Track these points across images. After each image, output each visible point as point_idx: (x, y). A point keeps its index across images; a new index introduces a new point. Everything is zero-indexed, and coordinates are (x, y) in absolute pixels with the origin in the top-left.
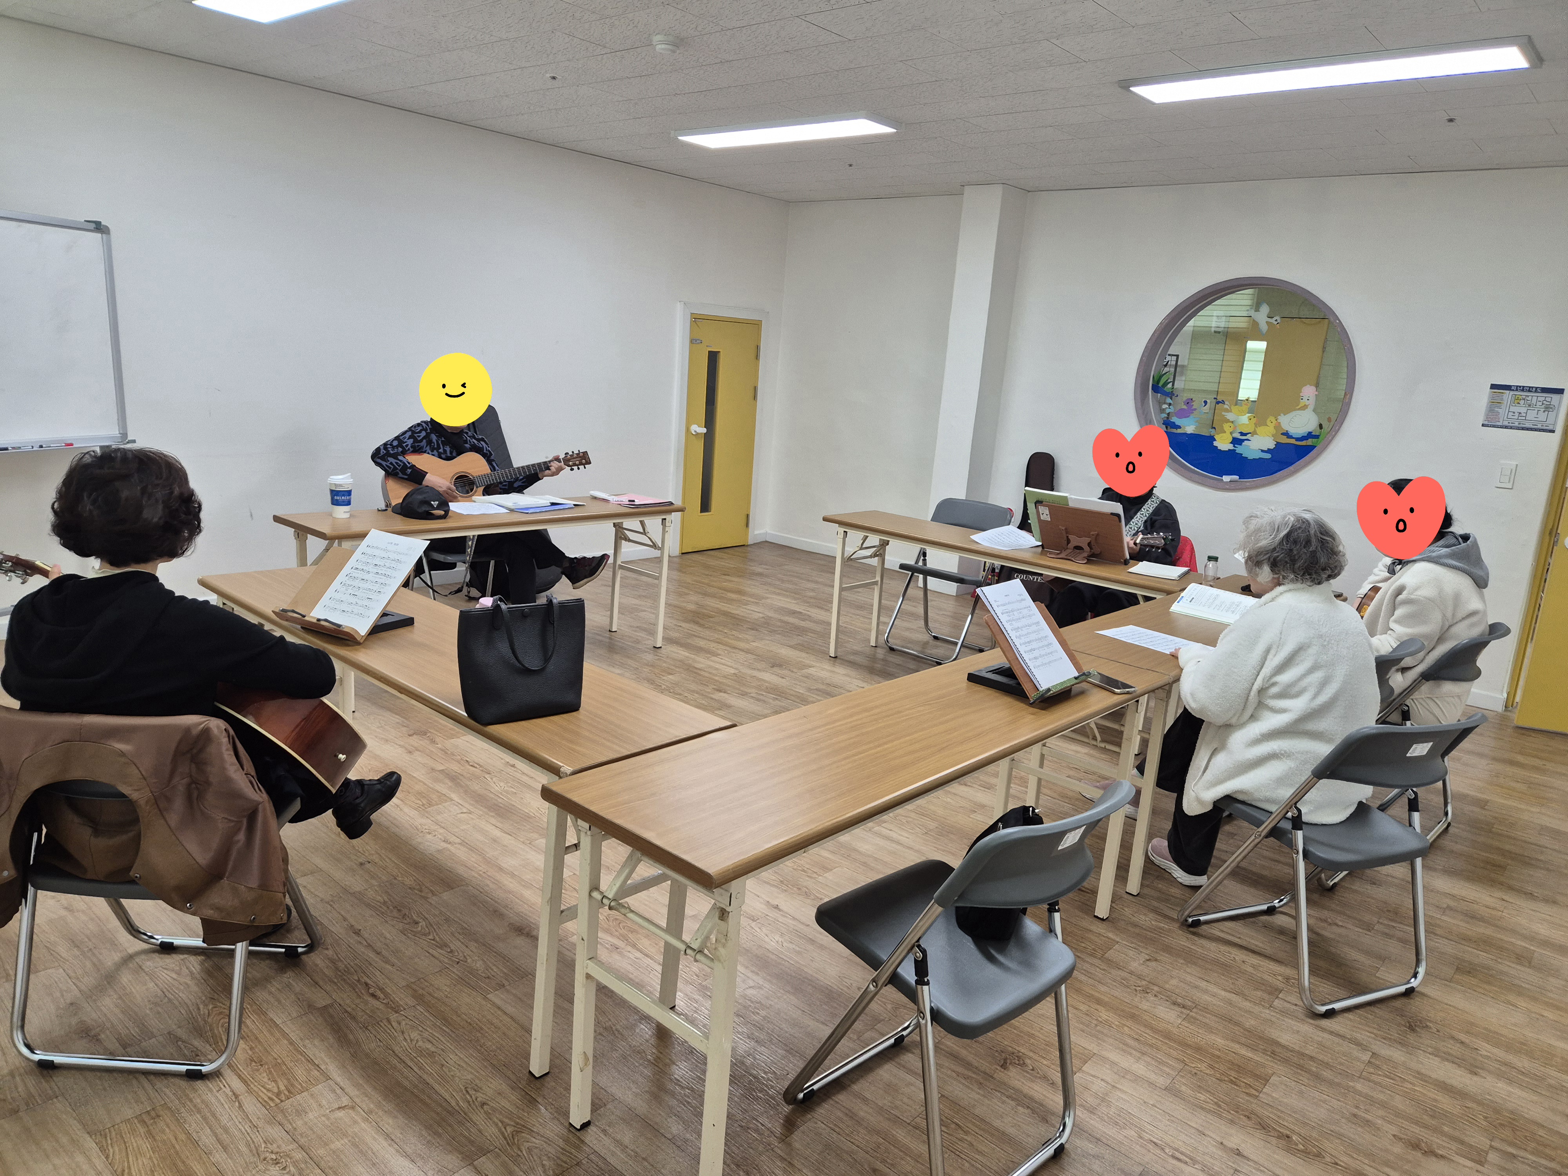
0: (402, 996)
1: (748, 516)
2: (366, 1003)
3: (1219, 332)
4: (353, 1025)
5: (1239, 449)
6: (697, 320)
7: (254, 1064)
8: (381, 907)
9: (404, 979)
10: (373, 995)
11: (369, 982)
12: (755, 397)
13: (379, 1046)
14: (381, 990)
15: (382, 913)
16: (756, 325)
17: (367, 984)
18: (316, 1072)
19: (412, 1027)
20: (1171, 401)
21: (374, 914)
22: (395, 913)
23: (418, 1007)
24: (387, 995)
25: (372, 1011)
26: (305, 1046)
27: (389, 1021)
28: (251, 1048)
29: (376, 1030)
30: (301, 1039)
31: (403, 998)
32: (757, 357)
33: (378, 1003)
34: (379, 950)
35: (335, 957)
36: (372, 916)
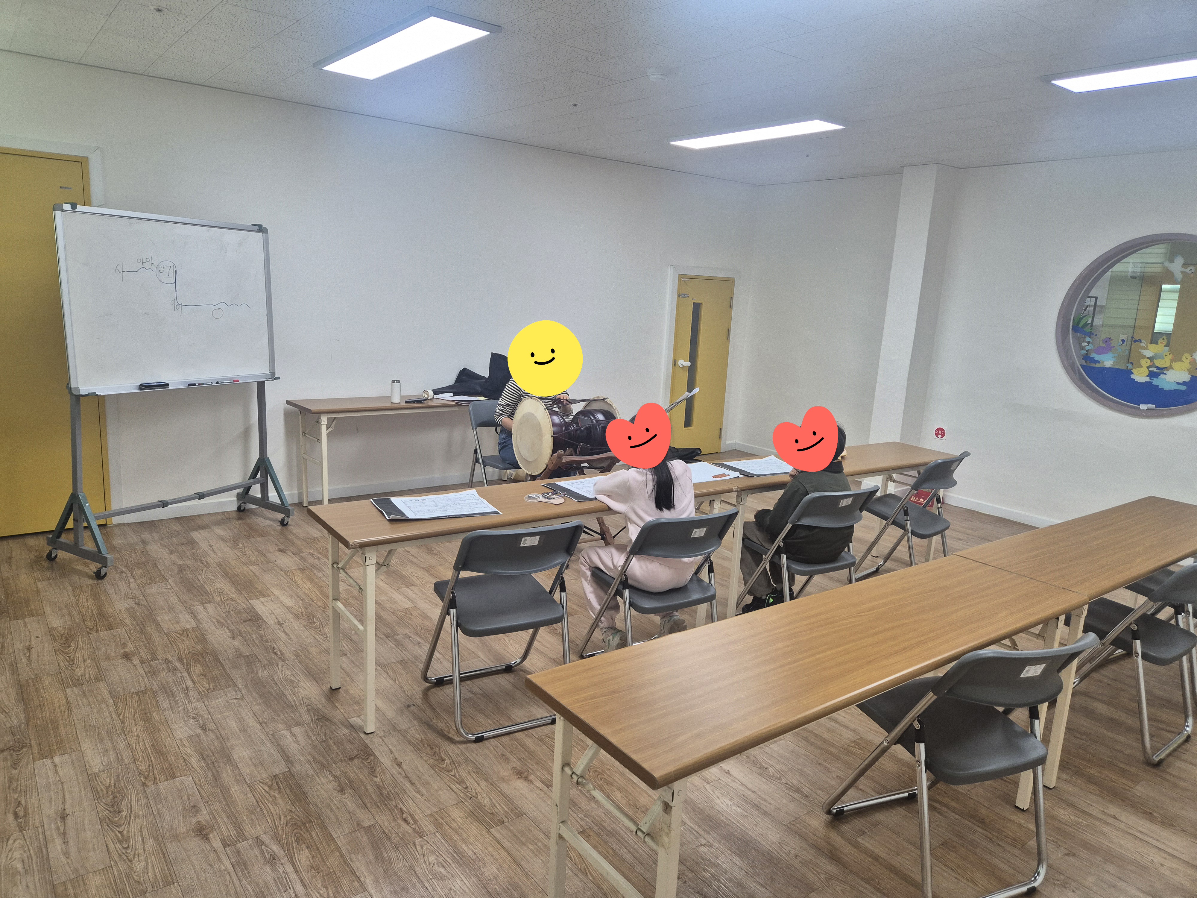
0: (426, 823)
1: (721, 430)
2: (399, 827)
3: (1135, 278)
4: (388, 844)
5: (1155, 382)
6: (683, 279)
7: (313, 871)
8: (419, 744)
9: (429, 808)
10: (405, 820)
11: (404, 808)
12: (728, 338)
13: (405, 866)
14: (412, 816)
15: (419, 749)
16: (730, 282)
17: (401, 810)
18: (356, 883)
19: (432, 852)
20: (1091, 341)
21: (413, 750)
22: (429, 749)
23: (437, 834)
24: (415, 821)
25: (404, 835)
26: (351, 860)
27: (415, 845)
28: (313, 857)
29: (404, 851)
30: (349, 853)
31: (427, 826)
32: (731, 306)
33: (408, 827)
34: (413, 782)
35: (381, 784)
36: (411, 751)
